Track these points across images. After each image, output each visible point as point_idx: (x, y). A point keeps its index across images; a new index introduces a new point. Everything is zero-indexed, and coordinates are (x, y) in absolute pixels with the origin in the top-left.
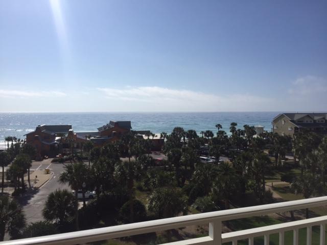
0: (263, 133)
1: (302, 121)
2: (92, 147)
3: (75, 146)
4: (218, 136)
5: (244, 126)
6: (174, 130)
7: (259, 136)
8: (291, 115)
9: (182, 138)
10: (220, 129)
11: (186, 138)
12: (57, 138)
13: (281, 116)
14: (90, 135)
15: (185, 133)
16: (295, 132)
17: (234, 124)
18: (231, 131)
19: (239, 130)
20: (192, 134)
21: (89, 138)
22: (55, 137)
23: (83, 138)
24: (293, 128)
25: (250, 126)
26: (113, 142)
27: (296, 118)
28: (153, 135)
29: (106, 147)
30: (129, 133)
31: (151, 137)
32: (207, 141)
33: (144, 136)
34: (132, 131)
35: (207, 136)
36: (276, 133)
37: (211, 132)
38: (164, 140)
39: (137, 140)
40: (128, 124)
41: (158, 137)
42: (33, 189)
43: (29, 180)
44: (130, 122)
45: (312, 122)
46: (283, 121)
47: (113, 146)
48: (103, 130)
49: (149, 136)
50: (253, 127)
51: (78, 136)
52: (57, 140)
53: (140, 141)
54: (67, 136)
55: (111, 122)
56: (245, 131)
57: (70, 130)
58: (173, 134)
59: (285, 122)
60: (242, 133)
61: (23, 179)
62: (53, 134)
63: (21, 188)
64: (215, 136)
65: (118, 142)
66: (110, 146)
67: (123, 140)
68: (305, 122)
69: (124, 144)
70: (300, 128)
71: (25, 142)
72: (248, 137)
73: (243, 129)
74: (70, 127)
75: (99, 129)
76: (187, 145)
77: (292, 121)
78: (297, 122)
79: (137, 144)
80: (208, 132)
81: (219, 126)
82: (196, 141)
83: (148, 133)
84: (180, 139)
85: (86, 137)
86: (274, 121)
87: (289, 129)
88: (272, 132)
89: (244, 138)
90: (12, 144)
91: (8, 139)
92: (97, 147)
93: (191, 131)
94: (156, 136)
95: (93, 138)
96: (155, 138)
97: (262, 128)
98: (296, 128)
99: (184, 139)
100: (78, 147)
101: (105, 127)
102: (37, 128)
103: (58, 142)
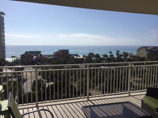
0: (132, 56)
1: (151, 50)
2: (51, 61)
3: (43, 61)
4: (110, 57)
5: (123, 53)
6: (89, 54)
7: (130, 57)
8: (146, 47)
9: (93, 58)
10: (111, 54)
11: (95, 58)
12: (35, 57)
13: (141, 48)
14: (50, 56)
15: (94, 55)
16: (148, 55)
17: (118, 52)
18: (116, 55)
19: (120, 54)
20: (97, 56)
21: (49, 57)
22: (33, 56)
23: (46, 57)
24: (147, 53)
25: (126, 53)
26: (60, 59)
27: (148, 49)
28: (79, 56)
29: (58, 61)
30: (68, 55)
31: (78, 57)
32: (104, 59)
33: (75, 56)
34: (69, 54)
35: (105, 57)
36: (138, 56)
37: (107, 55)
38: (84, 58)
39: (71, 58)
40: (67, 51)
41: (82, 57)
42: (25, 79)
43: (23, 75)
44: (68, 50)
45: (157, 51)
46: (142, 50)
47: (61, 61)
48: (56, 53)
49: (77, 57)
50: (127, 53)
51: (44, 56)
52: (35, 58)
53: (73, 59)
54: (39, 56)
55: (59, 50)
56: (123, 55)
57: (41, 53)
58: (89, 56)
59: (143, 50)
60: (122, 56)
61: (20, 75)
62: (33, 55)
63: (20, 78)
64: (109, 57)
65: (63, 59)
66: (59, 61)
67: (65, 58)
68: (153, 51)
69: (66, 60)
70: (150, 54)
71: (20, 59)
72: (125, 58)
73: (122, 54)
74: (41, 52)
75: (54, 53)
76: (95, 61)
77: (147, 50)
78: (149, 51)
79: (72, 60)
80: (105, 55)
81: (111, 52)
82: (99, 59)
83: (77, 55)
84: (92, 58)
85: (48, 57)
86: (137, 50)
87: (145, 54)
88: (136, 56)
89: (122, 58)
90: (14, 59)
91: (13, 57)
92: (53, 61)
93: (97, 55)
94: (81, 57)
95: (51, 57)
96: (80, 58)
97: (132, 54)
98: (148, 54)
99: (94, 58)
100: (44, 61)
101: (56, 52)
102: (25, 52)
103: (35, 59)
